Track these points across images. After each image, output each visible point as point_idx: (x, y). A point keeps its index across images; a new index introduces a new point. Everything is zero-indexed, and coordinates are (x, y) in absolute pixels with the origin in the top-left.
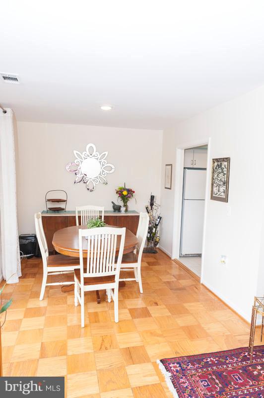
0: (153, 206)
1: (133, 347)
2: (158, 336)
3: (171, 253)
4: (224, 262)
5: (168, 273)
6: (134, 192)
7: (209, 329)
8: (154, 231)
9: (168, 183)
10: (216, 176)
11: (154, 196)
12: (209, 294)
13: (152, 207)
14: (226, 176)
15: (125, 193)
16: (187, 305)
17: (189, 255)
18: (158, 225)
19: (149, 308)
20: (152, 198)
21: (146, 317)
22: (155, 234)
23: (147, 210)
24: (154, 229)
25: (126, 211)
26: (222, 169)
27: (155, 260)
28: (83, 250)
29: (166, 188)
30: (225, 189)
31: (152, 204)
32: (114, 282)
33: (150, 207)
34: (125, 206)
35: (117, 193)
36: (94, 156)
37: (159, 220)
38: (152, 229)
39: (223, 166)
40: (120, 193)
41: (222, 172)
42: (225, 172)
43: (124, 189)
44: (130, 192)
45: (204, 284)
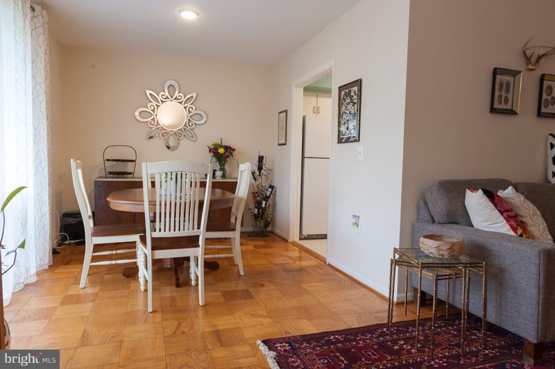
0: (263, 171)
1: (224, 330)
2: (261, 317)
3: (288, 234)
4: (356, 223)
5: (282, 255)
6: (234, 150)
7: (335, 308)
8: (263, 205)
9: (283, 136)
10: (343, 109)
11: (263, 157)
12: (338, 274)
13: (260, 172)
14: (356, 105)
15: (221, 151)
16: (305, 286)
17: (313, 235)
18: (269, 197)
19: (251, 290)
20: (261, 159)
21: (246, 298)
22: (264, 209)
23: (253, 176)
24: (264, 202)
25: (223, 176)
26: (351, 97)
27: (266, 243)
28: (150, 202)
29: (279, 145)
30: (355, 124)
31: (260, 168)
32: (198, 246)
33: (257, 173)
34: (222, 169)
35: (210, 151)
36: (176, 98)
37: (270, 190)
38: (262, 203)
39: (352, 94)
40: (214, 150)
41: (352, 101)
42: (355, 101)
43: (221, 146)
44: (229, 150)
45: (332, 264)
